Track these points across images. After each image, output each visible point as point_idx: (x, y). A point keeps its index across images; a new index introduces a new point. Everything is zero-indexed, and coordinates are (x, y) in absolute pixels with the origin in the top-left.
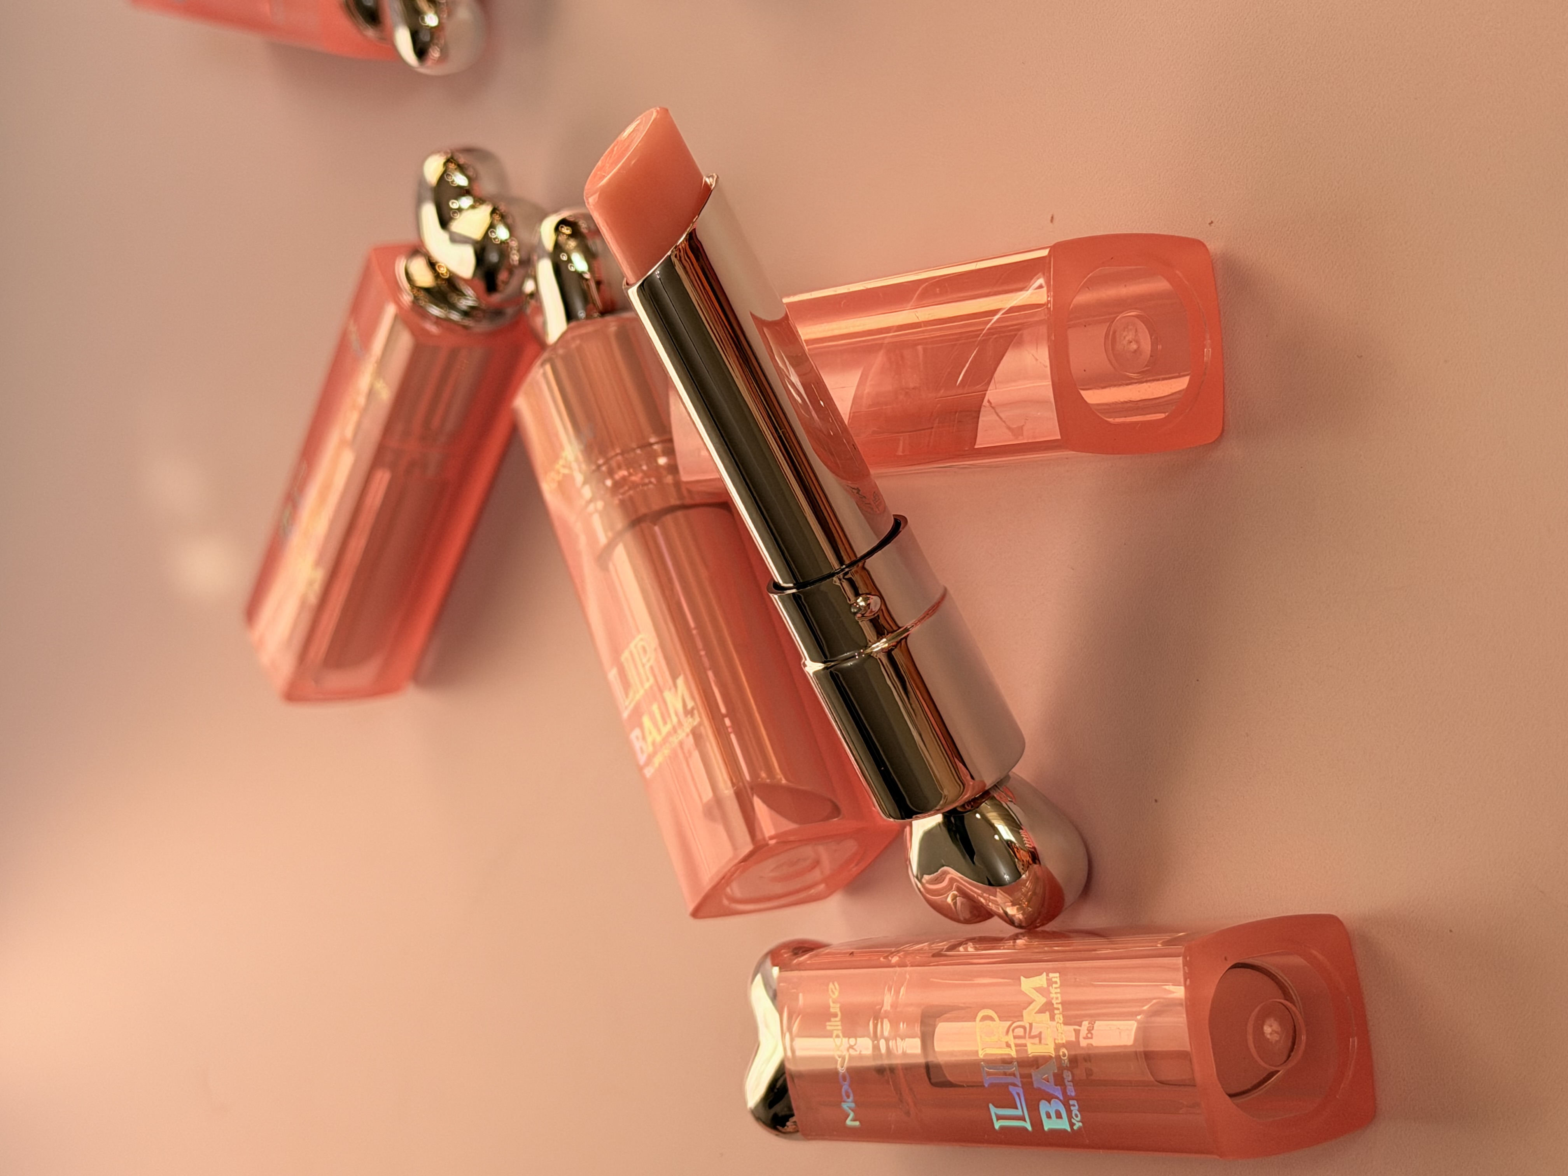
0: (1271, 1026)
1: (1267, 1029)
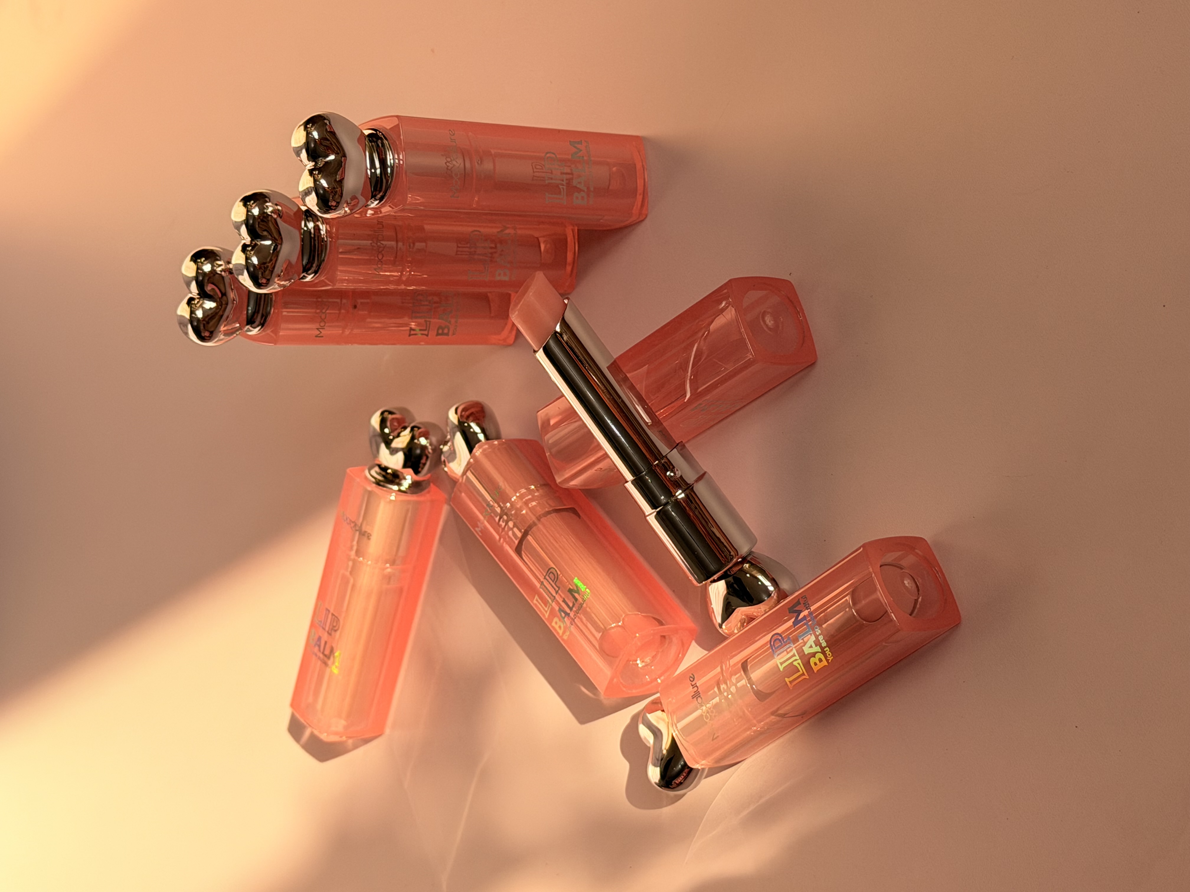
0: (907, 581)
1: (906, 582)
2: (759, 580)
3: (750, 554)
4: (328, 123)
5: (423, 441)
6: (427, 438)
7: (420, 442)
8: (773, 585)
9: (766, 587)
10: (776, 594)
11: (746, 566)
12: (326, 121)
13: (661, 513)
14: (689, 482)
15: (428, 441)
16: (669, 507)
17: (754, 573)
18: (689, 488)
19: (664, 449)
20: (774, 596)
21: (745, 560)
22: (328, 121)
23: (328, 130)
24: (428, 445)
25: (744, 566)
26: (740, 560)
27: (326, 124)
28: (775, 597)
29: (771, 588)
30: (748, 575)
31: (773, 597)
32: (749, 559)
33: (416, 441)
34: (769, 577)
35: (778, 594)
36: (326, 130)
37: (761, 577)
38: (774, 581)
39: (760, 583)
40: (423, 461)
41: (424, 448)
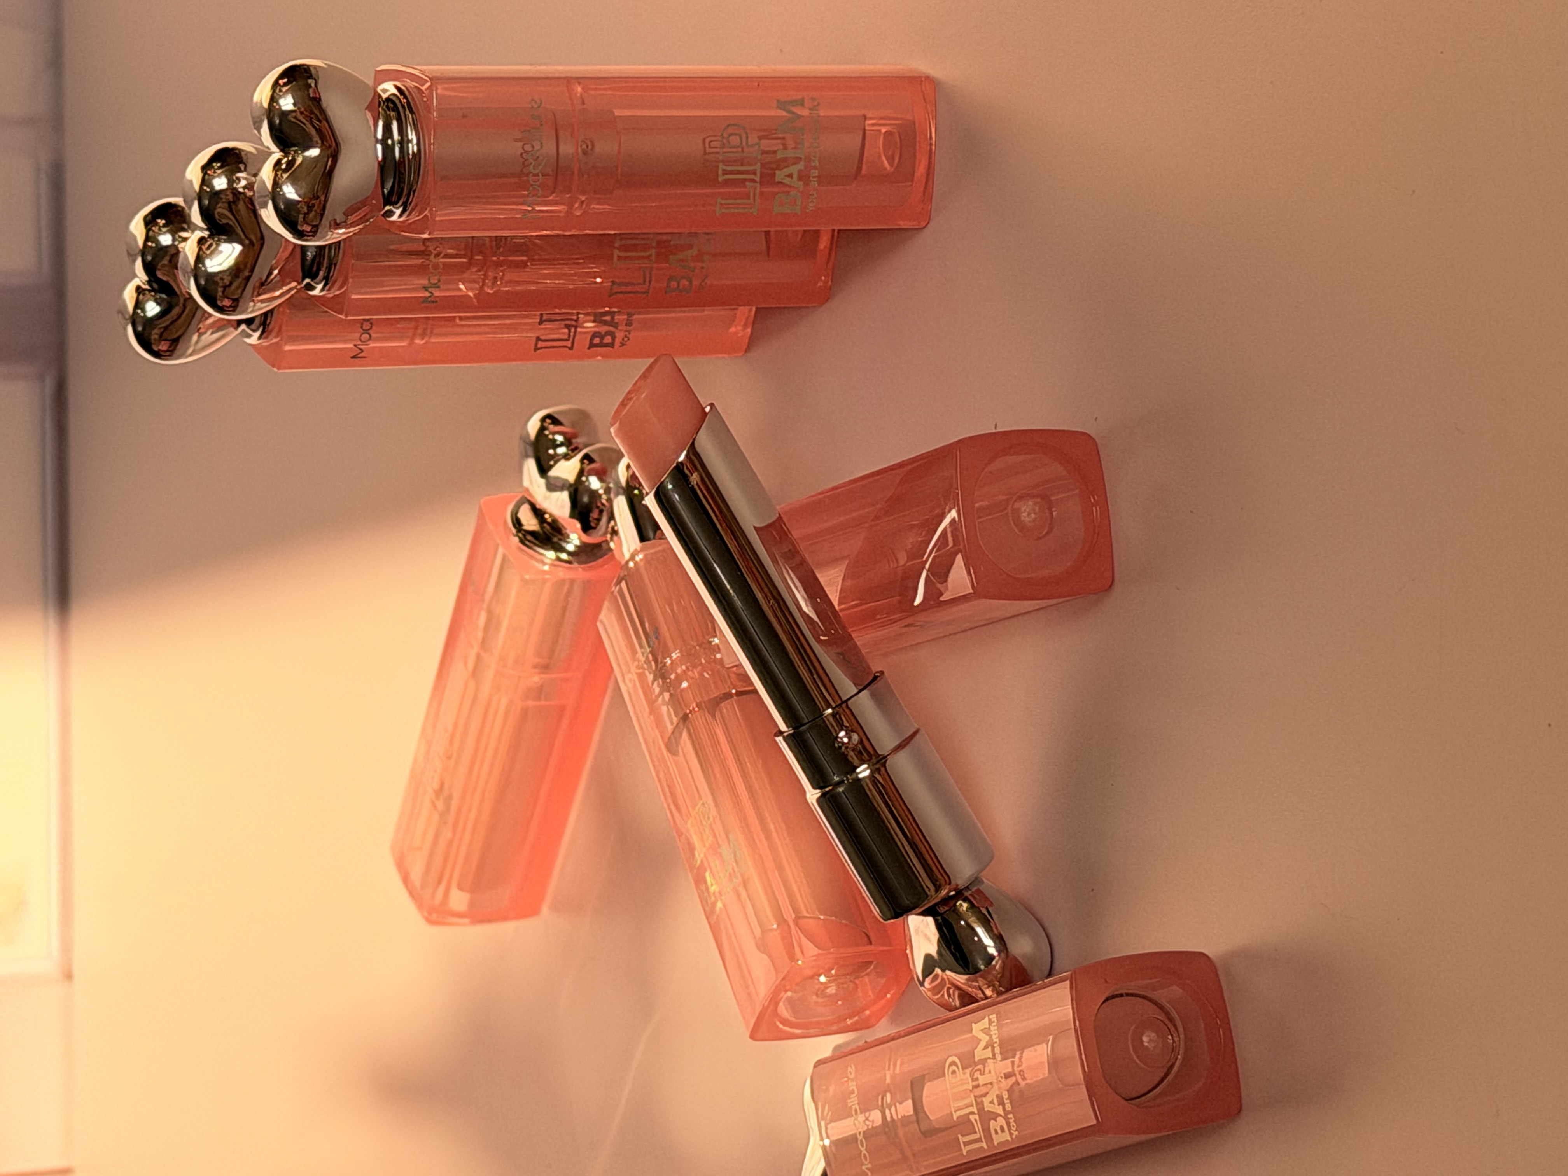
0: (1149, 1036)
1: (1145, 1039)
2: (976, 934)
3: (967, 888)
4: (313, 85)
5: (594, 483)
6: (601, 480)
7: (590, 484)
8: (996, 947)
9: (985, 947)
10: (1000, 962)
11: (961, 905)
12: (310, 81)
13: (828, 796)
14: (880, 753)
15: (604, 485)
16: (841, 789)
17: (972, 920)
18: (879, 762)
19: (847, 687)
20: (997, 964)
21: (960, 894)
22: (314, 81)
23: (311, 96)
24: (601, 492)
25: (958, 904)
26: (953, 893)
27: (310, 86)
28: (997, 967)
29: (992, 951)
30: (963, 923)
31: (995, 966)
32: (967, 894)
33: (584, 479)
34: (992, 931)
35: (1003, 962)
36: (309, 95)
37: (980, 931)
38: (1000, 940)
39: (976, 939)
40: (594, 515)
41: (594, 494)
